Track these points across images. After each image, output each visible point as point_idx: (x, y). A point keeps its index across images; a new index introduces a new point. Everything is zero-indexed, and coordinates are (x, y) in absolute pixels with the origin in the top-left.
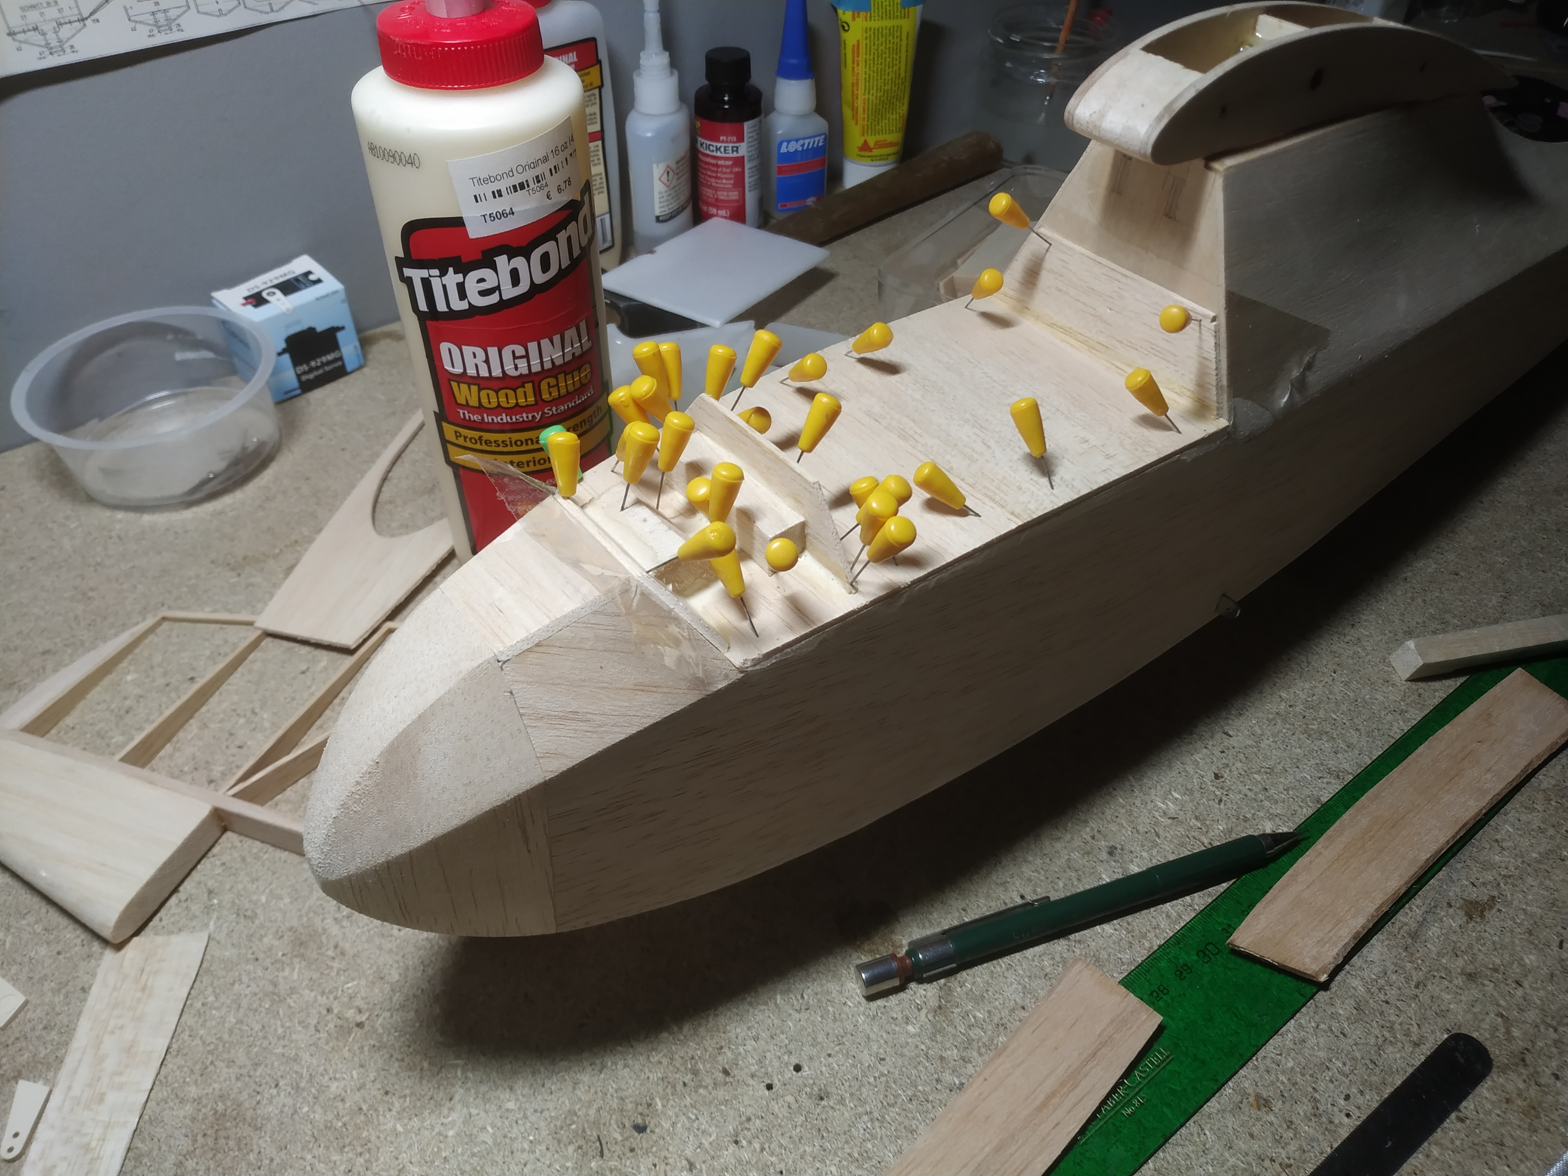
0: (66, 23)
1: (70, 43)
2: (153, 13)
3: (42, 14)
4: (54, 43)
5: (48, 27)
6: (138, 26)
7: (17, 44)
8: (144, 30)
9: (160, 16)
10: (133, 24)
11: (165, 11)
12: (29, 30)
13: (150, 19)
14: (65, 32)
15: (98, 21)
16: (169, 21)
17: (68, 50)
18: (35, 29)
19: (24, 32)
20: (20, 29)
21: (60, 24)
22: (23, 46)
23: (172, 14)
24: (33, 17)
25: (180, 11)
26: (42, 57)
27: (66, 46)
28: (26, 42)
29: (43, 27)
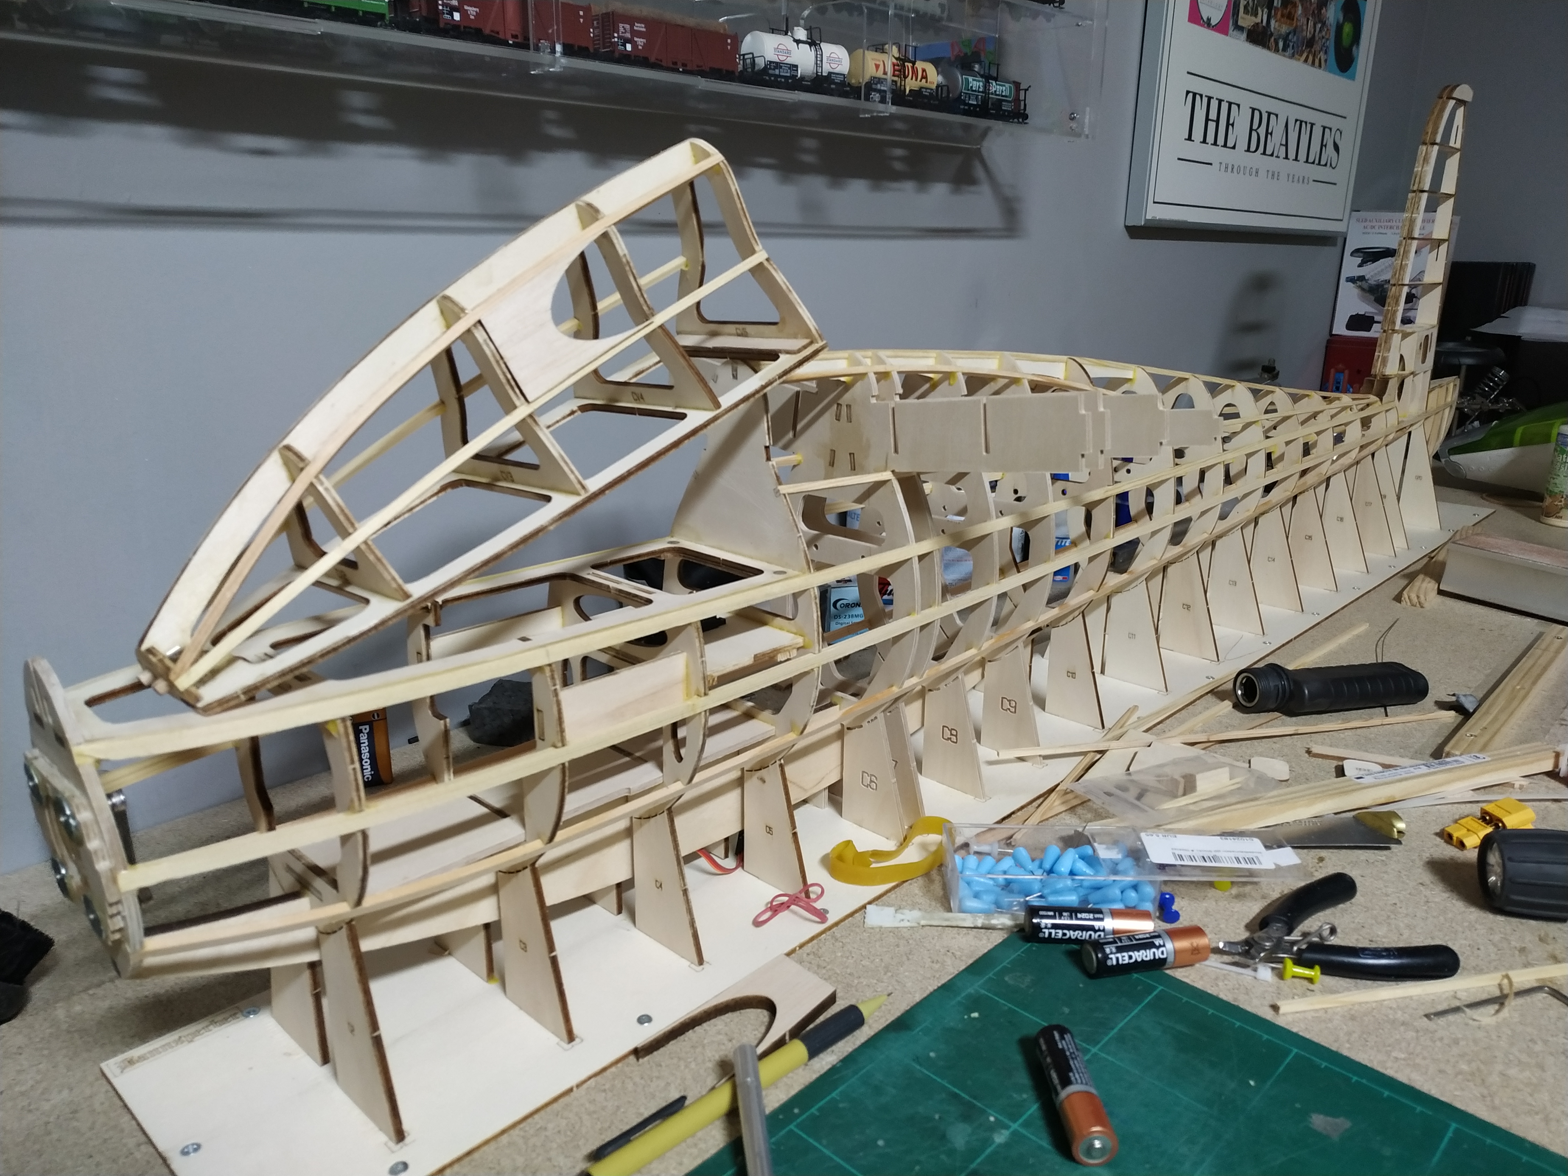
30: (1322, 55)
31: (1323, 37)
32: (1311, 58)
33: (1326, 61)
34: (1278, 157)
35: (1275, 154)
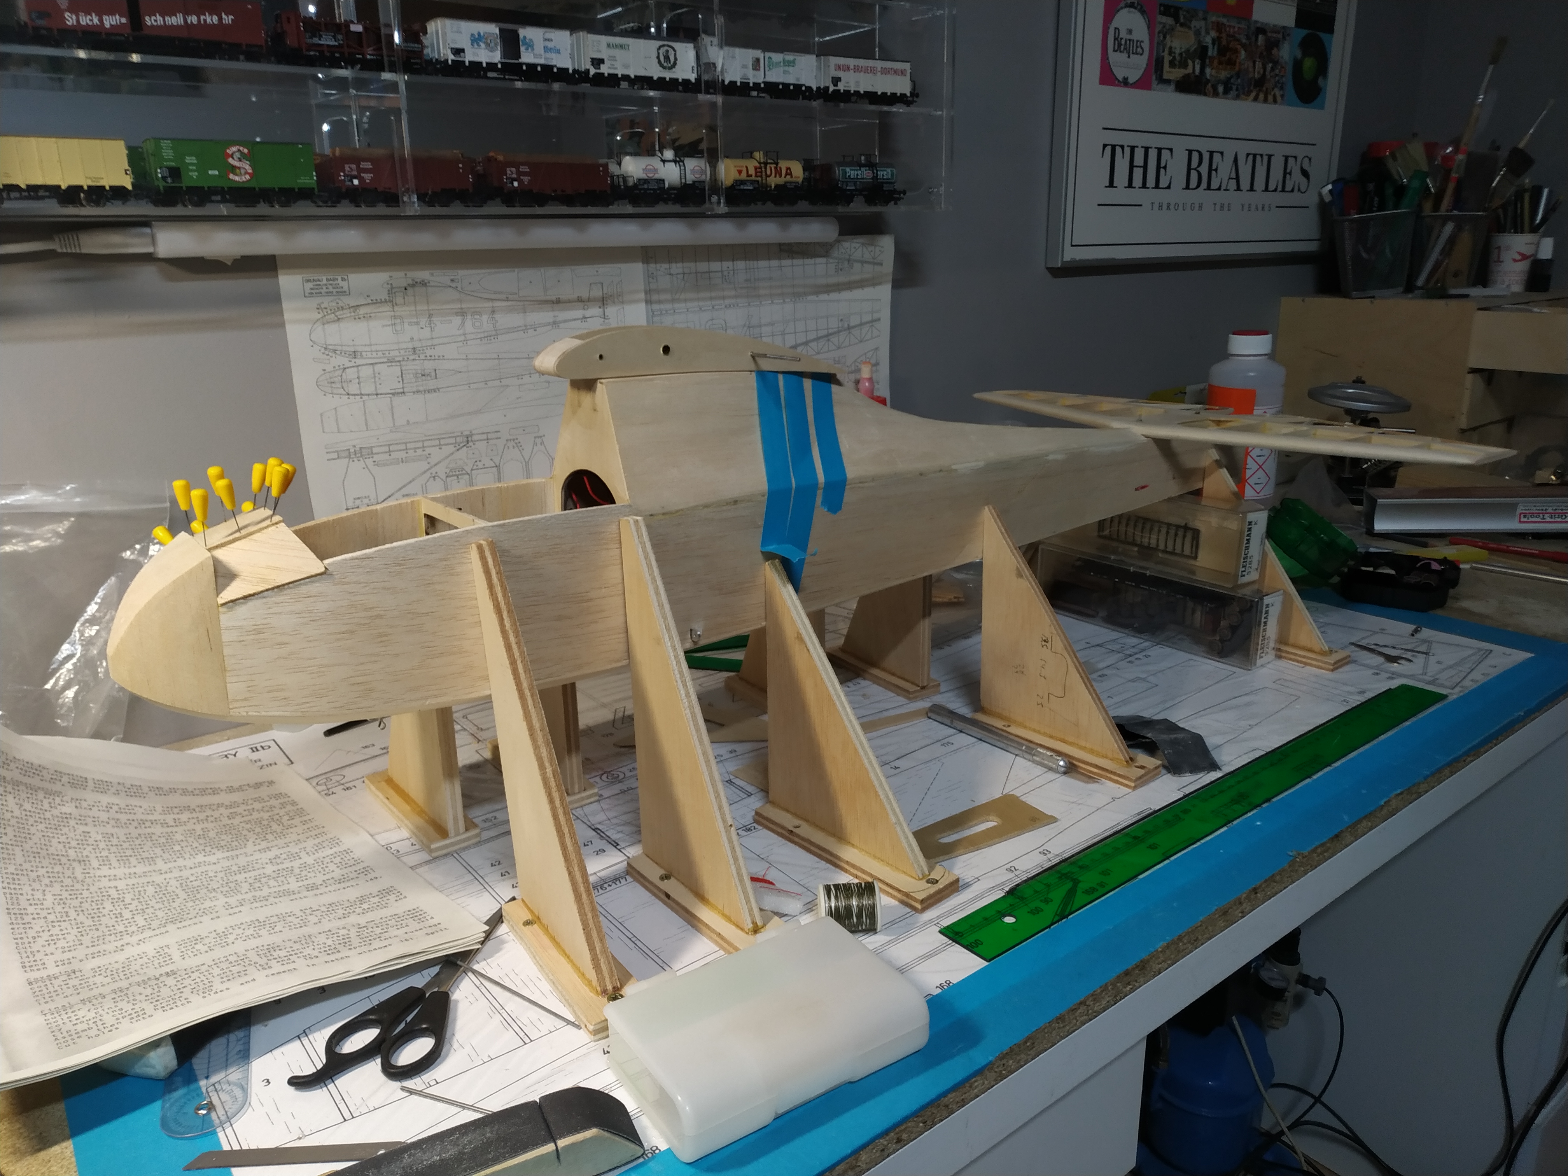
24: (358, 502)
30: (1277, 92)
31: (1277, 75)
32: (1261, 96)
33: (1282, 96)
34: (1226, 190)
35: (1223, 187)
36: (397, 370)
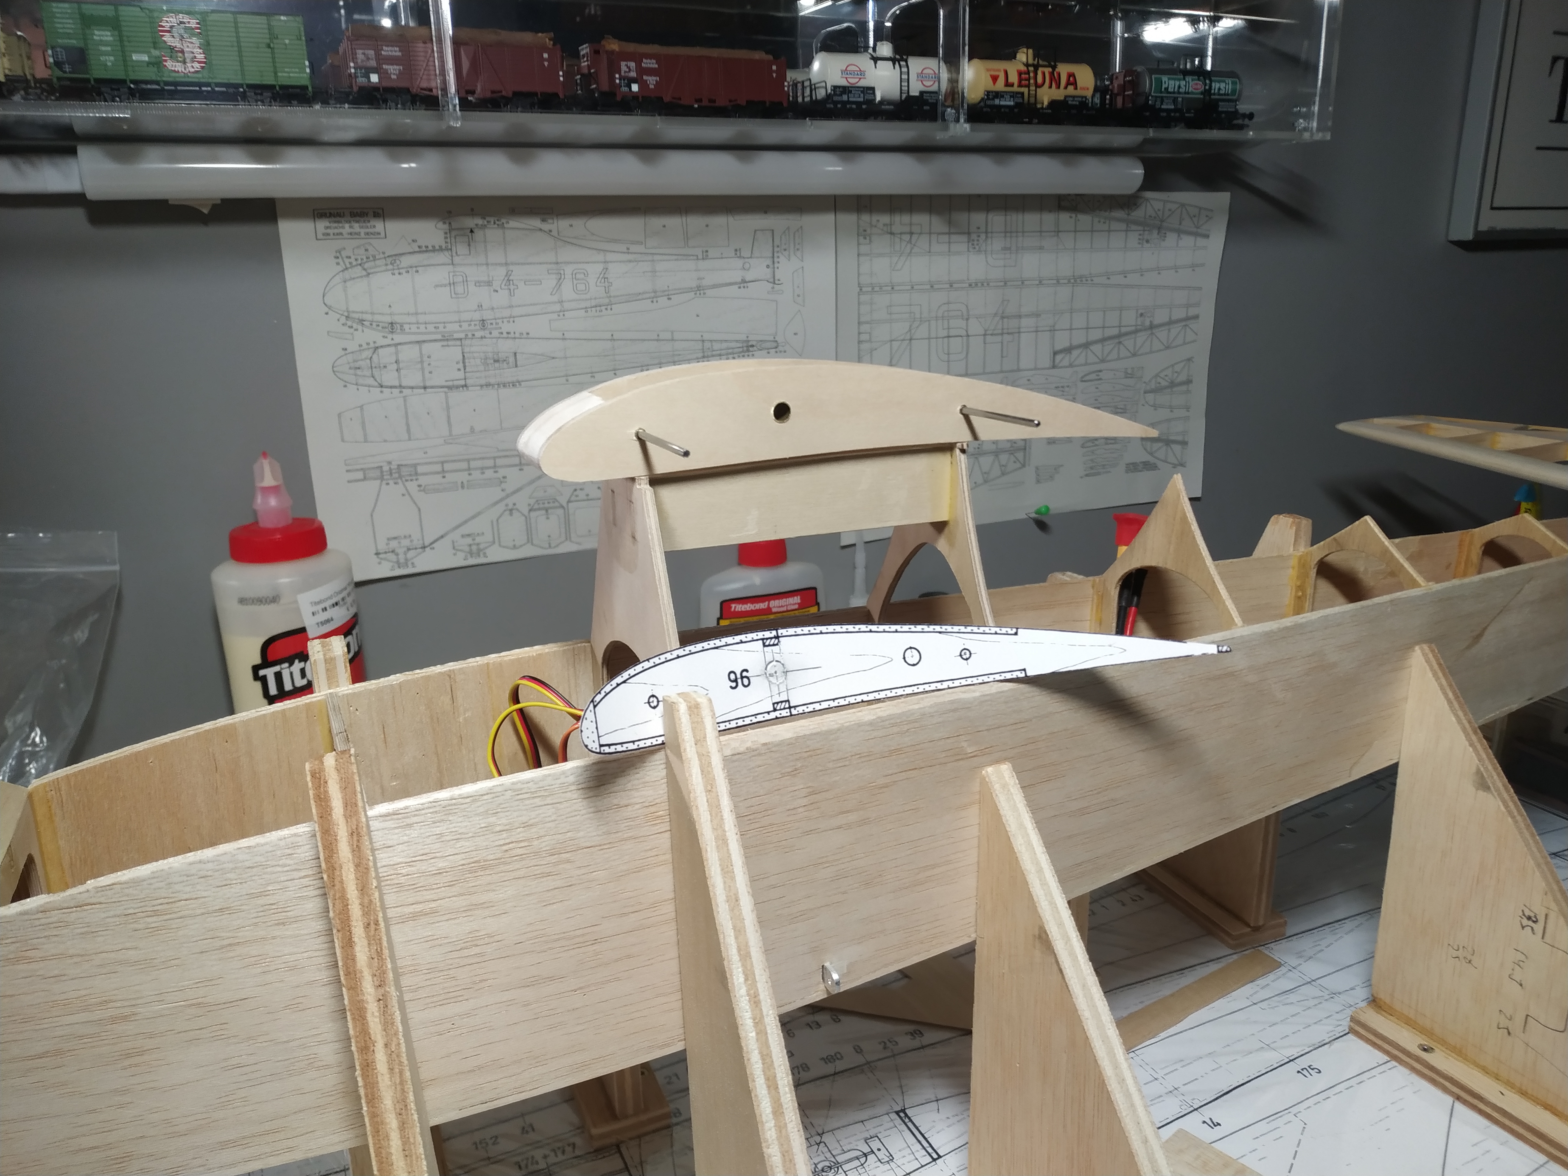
0: (413, 549)
1: (412, 561)
2: (470, 545)
3: (399, 543)
4: (402, 560)
5: (401, 551)
6: (459, 553)
7: (378, 560)
8: (461, 555)
9: (474, 548)
10: (454, 551)
11: (478, 544)
12: (389, 552)
13: (467, 549)
14: (411, 554)
15: (434, 548)
16: (479, 550)
17: (410, 566)
18: (393, 551)
19: (386, 553)
20: (384, 551)
21: (409, 549)
22: (383, 562)
23: (482, 546)
24: (394, 544)
25: (488, 544)
26: (393, 569)
27: (409, 563)
28: (385, 559)
29: (398, 551)
36: (455, 352)
